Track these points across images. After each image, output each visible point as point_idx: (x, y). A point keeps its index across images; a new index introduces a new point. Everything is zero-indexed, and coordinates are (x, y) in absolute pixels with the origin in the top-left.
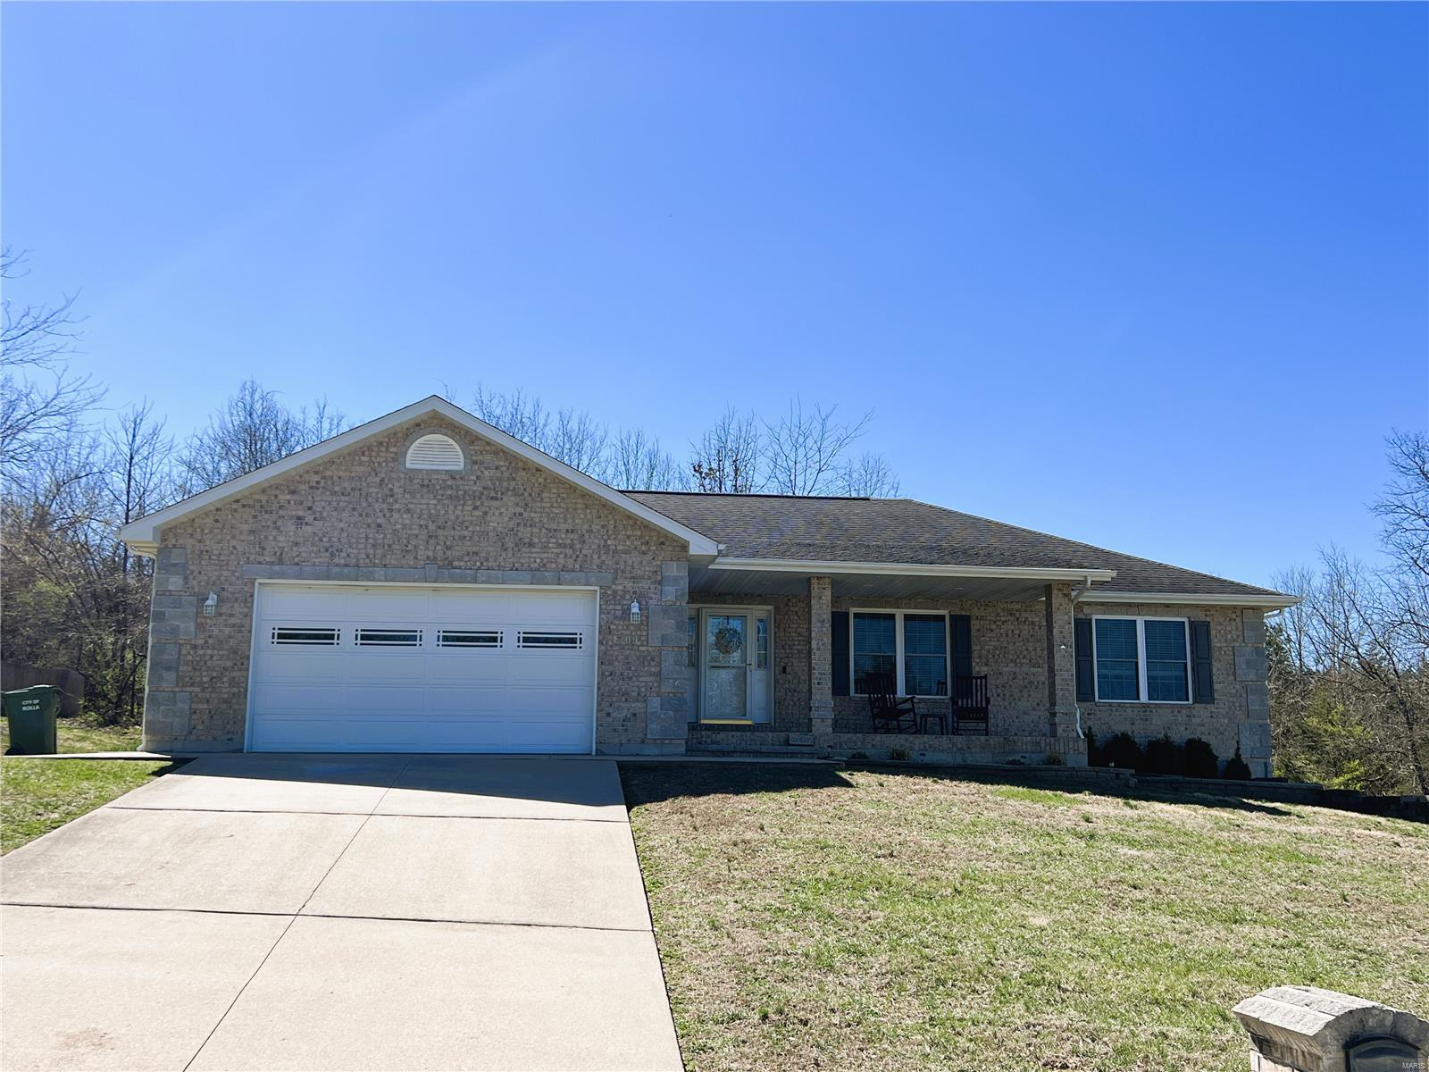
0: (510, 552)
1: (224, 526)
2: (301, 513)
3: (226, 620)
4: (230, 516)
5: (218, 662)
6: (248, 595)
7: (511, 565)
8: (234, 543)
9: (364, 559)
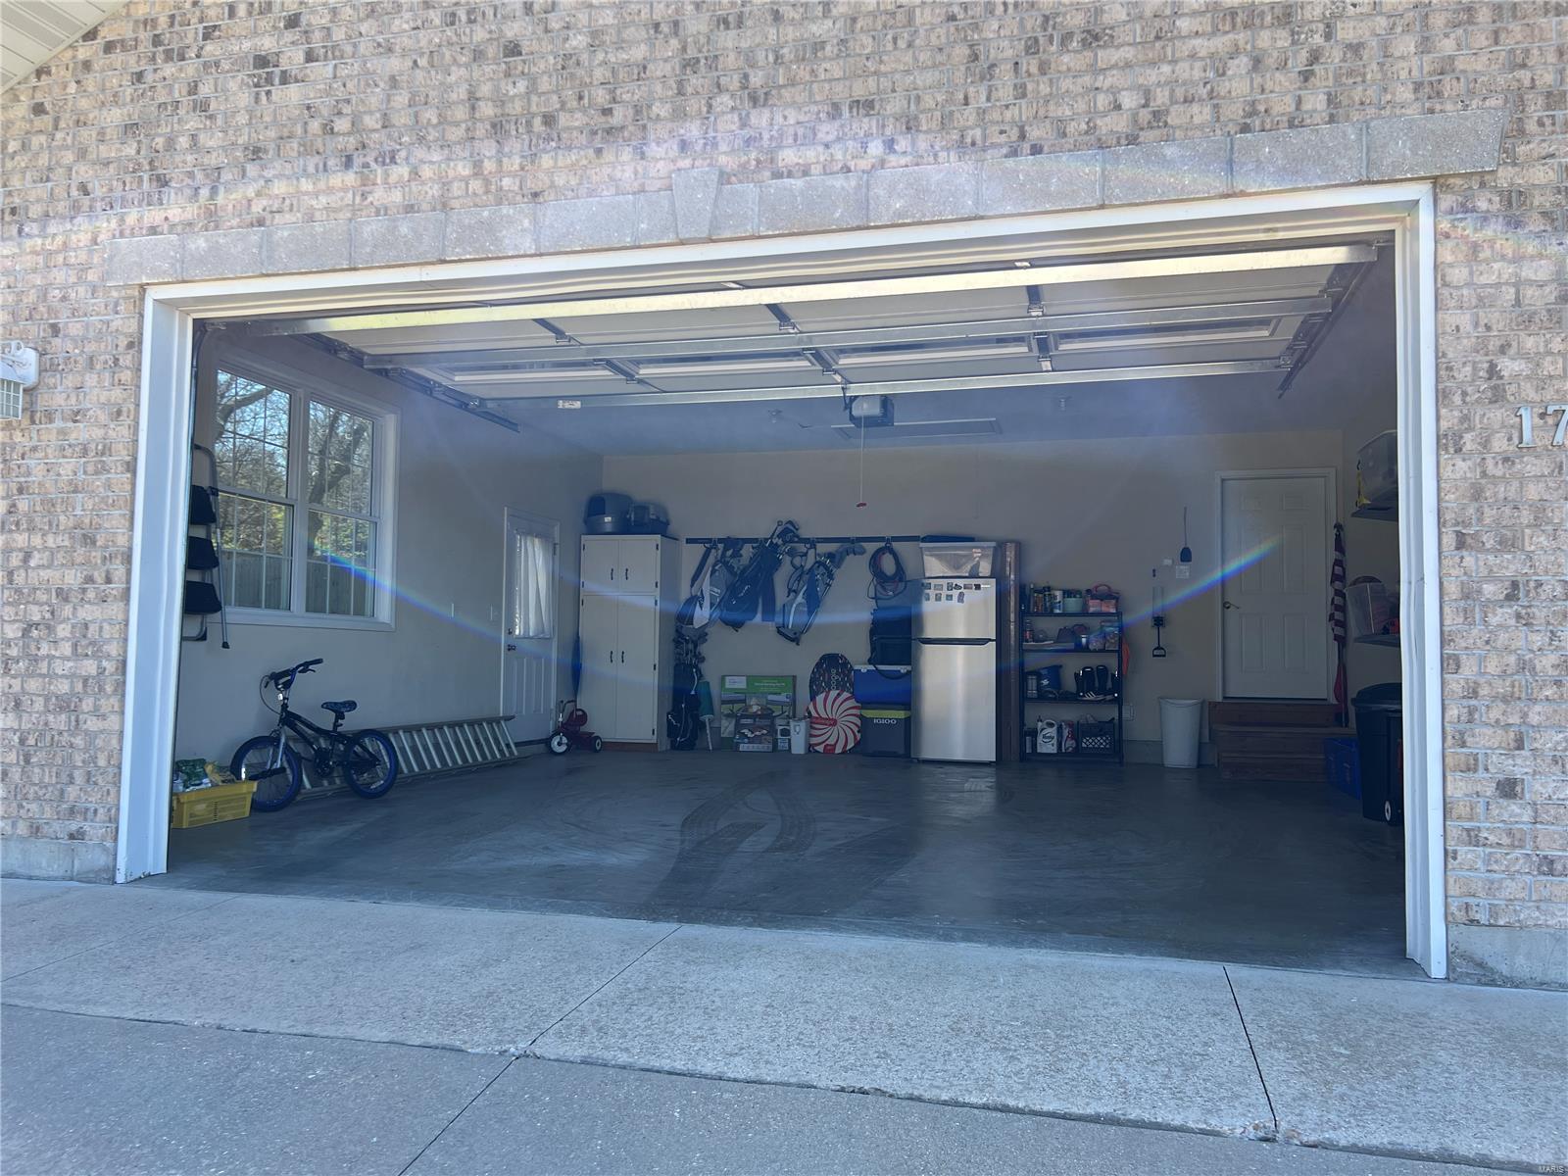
0: (1005, 77)
1: (57, 120)
2: (267, 44)
3: (62, 432)
4: (72, 88)
5: (45, 574)
6: (123, 342)
7: (1014, 134)
8: (84, 172)
9: (466, 180)
